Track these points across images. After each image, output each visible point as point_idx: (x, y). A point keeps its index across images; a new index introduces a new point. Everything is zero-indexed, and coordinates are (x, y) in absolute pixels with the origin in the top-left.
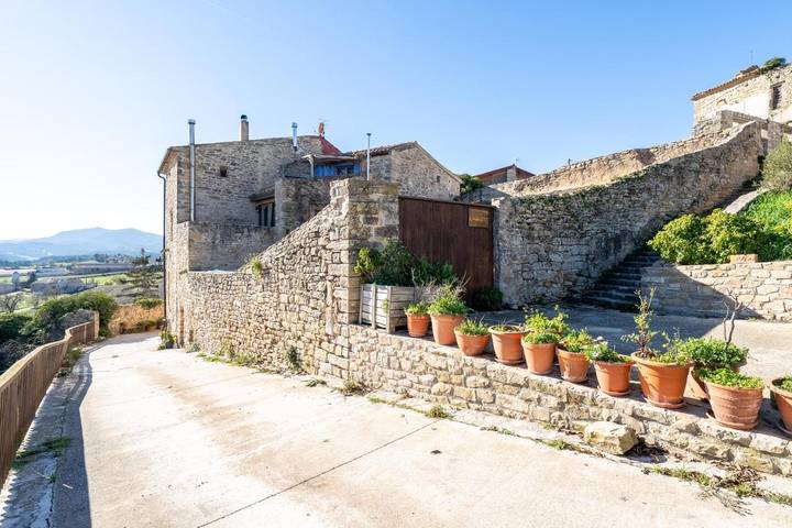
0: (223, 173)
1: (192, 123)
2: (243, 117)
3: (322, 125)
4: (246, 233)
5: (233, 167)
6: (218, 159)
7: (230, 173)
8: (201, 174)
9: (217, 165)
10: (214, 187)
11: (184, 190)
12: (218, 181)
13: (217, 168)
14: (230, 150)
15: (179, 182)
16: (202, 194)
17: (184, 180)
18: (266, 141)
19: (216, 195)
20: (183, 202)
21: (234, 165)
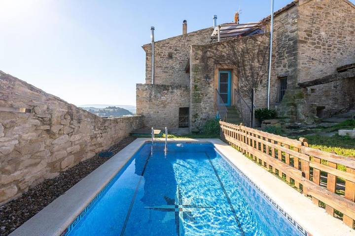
0: (170, 56)
1: (153, 29)
2: (185, 21)
3: (237, 15)
4: (170, 90)
5: (175, 52)
6: (167, 49)
7: (174, 56)
8: (158, 58)
9: (166, 52)
10: (165, 65)
11: (149, 69)
12: (167, 62)
13: (167, 54)
14: (175, 42)
15: (147, 65)
16: (158, 70)
17: (149, 63)
18: (196, 32)
19: (166, 70)
20: (148, 75)
21: (176, 50)
